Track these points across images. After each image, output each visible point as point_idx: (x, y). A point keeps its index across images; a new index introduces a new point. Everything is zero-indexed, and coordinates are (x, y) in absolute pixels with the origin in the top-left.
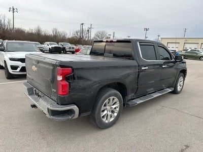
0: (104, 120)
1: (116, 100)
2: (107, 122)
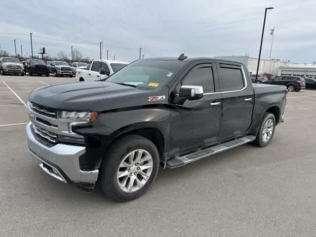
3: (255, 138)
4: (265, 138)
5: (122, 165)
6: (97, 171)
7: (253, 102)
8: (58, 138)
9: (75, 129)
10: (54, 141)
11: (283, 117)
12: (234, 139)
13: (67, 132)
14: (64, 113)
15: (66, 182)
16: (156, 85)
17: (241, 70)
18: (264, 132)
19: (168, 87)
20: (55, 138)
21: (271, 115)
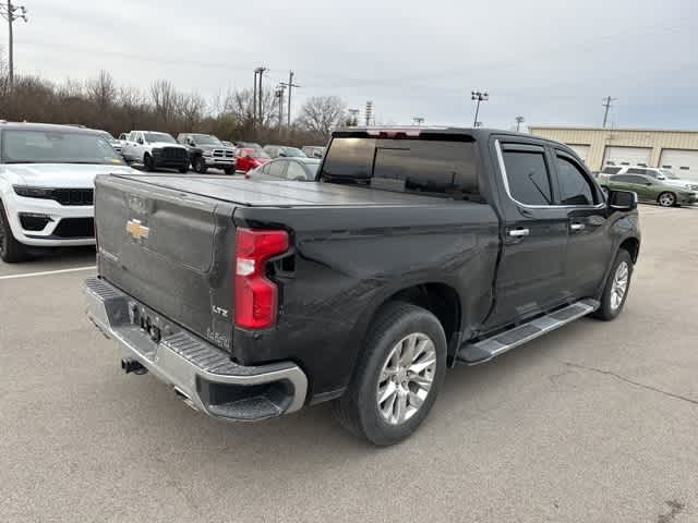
0: (387, 414)
1: (426, 343)
2: (394, 421)
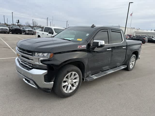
3: (126, 66)
4: (131, 66)
5: (64, 80)
6: (53, 82)
7: (126, 49)
8: (33, 66)
9: (42, 61)
10: (31, 68)
11: (139, 56)
12: (117, 67)
13: (38, 63)
14: (36, 53)
15: (37, 88)
16: (81, 40)
17: (121, 33)
18: (131, 64)
19: (87, 41)
20: (31, 66)
21: (134, 55)
